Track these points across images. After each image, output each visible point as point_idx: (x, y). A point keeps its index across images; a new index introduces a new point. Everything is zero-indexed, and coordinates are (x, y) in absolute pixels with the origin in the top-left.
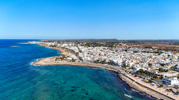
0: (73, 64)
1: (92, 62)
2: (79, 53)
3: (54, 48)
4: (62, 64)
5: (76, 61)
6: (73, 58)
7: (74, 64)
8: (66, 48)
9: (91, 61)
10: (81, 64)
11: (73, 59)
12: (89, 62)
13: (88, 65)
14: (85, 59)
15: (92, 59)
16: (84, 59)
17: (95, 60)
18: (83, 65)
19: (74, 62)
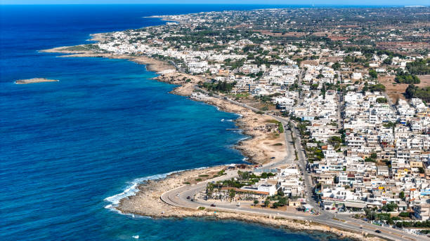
0: (272, 218)
1: (357, 217)
2: (330, 147)
3: (219, 102)
4: (229, 215)
5: (291, 204)
6: (282, 186)
7: (275, 222)
8: (278, 106)
9: (355, 209)
10: (304, 223)
11: (280, 193)
12: (347, 213)
13: (334, 230)
14: (332, 197)
15: (366, 200)
16: (329, 195)
17: (377, 203)
18: (313, 227)
19: (279, 213)
